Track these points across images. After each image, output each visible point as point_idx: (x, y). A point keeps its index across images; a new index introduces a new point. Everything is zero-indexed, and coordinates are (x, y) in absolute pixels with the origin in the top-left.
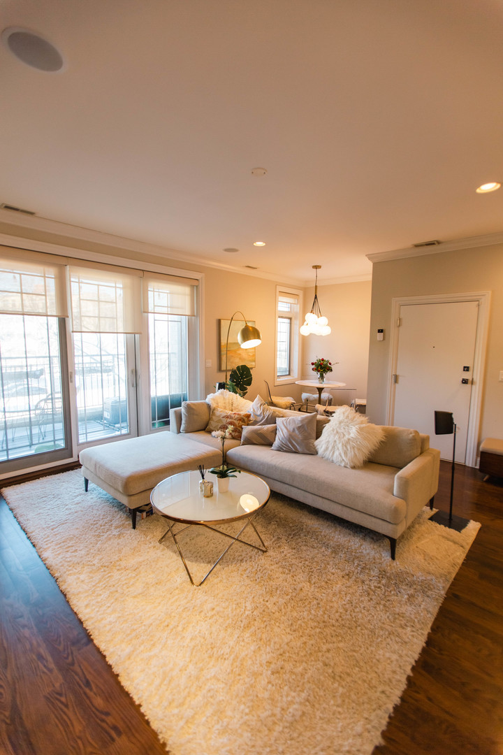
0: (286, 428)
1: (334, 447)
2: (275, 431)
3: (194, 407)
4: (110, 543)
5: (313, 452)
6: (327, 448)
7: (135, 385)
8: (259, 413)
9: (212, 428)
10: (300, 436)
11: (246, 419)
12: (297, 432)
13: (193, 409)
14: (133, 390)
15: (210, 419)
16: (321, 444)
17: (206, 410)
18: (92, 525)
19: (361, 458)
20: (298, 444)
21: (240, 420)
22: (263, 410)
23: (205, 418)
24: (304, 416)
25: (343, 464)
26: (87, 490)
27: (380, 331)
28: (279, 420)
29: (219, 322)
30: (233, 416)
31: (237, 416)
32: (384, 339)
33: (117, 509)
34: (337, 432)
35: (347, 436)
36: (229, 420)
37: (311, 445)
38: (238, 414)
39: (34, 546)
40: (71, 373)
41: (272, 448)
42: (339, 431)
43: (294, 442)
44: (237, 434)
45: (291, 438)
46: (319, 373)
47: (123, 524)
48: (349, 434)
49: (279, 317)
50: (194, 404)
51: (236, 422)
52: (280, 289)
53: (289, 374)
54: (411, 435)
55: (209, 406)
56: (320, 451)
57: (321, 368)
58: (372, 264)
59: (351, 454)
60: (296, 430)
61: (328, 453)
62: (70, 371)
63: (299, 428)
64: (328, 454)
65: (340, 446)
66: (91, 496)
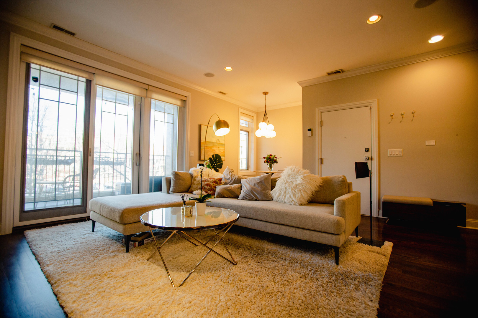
0: (249, 184)
1: (285, 192)
2: (240, 188)
4: (105, 260)
5: (270, 199)
6: (280, 194)
7: (138, 164)
8: (228, 178)
9: (193, 189)
10: (259, 188)
11: (219, 182)
12: (257, 186)
13: (179, 176)
14: (136, 168)
15: (192, 183)
16: (275, 193)
17: (189, 177)
18: (92, 250)
19: (306, 197)
20: (258, 194)
21: (214, 182)
22: (231, 176)
23: (188, 183)
25: (293, 203)
26: (93, 231)
27: (309, 130)
28: (242, 181)
29: (200, 126)
30: (209, 180)
31: (212, 180)
32: (312, 135)
33: (115, 241)
34: (287, 182)
35: (295, 183)
36: (206, 183)
37: (268, 194)
38: (213, 179)
40: (91, 149)
41: (239, 199)
42: (289, 181)
43: (255, 193)
44: (212, 192)
45: (252, 191)
46: (269, 164)
47: (118, 250)
48: (296, 181)
49: (241, 130)
50: (180, 173)
51: (212, 184)
52: (241, 110)
53: (248, 169)
55: (191, 175)
56: (275, 198)
57: (270, 160)
58: (302, 88)
59: (298, 195)
60: (256, 184)
61: (281, 197)
62: (90, 147)
63: (259, 183)
64: (281, 198)
65: (290, 191)
66: (96, 235)
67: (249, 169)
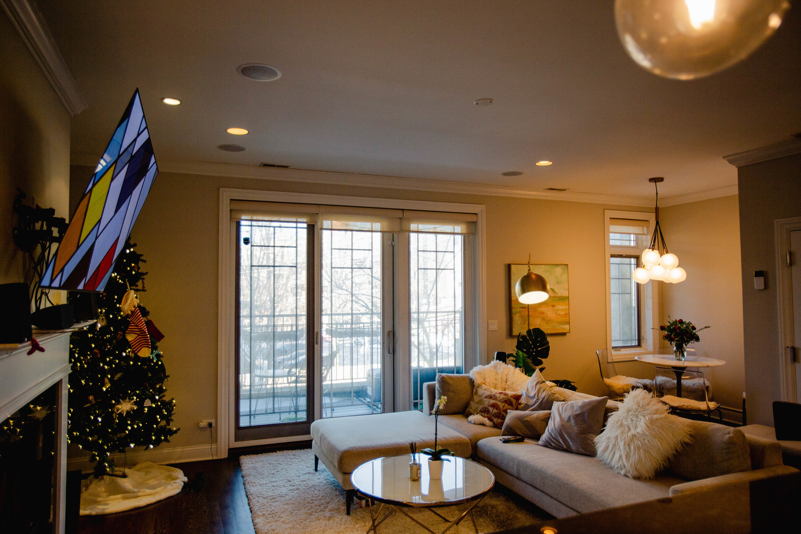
0: (560, 415)
1: (614, 445)
2: (546, 419)
3: (450, 382)
4: (317, 522)
5: (589, 452)
6: (607, 447)
7: (391, 351)
8: (532, 394)
9: (471, 411)
10: (575, 428)
11: (514, 401)
12: (573, 422)
13: (449, 384)
14: (389, 357)
15: (472, 398)
16: (601, 441)
17: (468, 386)
18: (308, 503)
19: (648, 466)
20: (570, 438)
21: (506, 402)
23: (465, 396)
24: (586, 400)
25: (623, 472)
26: (316, 470)
27: (758, 274)
28: (556, 405)
29: (509, 267)
30: (498, 395)
31: (502, 396)
32: (766, 286)
33: (338, 493)
34: (621, 425)
35: (633, 432)
36: (492, 401)
37: (589, 442)
38: (505, 394)
39: (251, 512)
40: (317, 333)
41: (540, 442)
42: (625, 423)
43: (566, 436)
44: (499, 421)
45: (562, 430)
46: (674, 343)
47: (338, 509)
48: (636, 427)
49: (612, 256)
50: (451, 378)
51: (501, 405)
52: (609, 214)
53: (639, 345)
54: (727, 436)
55: (472, 382)
56: (599, 452)
57: (676, 335)
58: (737, 169)
59: (634, 458)
60: (572, 418)
61: (607, 454)
62: (316, 330)
63: (577, 417)
64: (607, 456)
65: (621, 444)
66: (319, 477)
67: (643, 344)
